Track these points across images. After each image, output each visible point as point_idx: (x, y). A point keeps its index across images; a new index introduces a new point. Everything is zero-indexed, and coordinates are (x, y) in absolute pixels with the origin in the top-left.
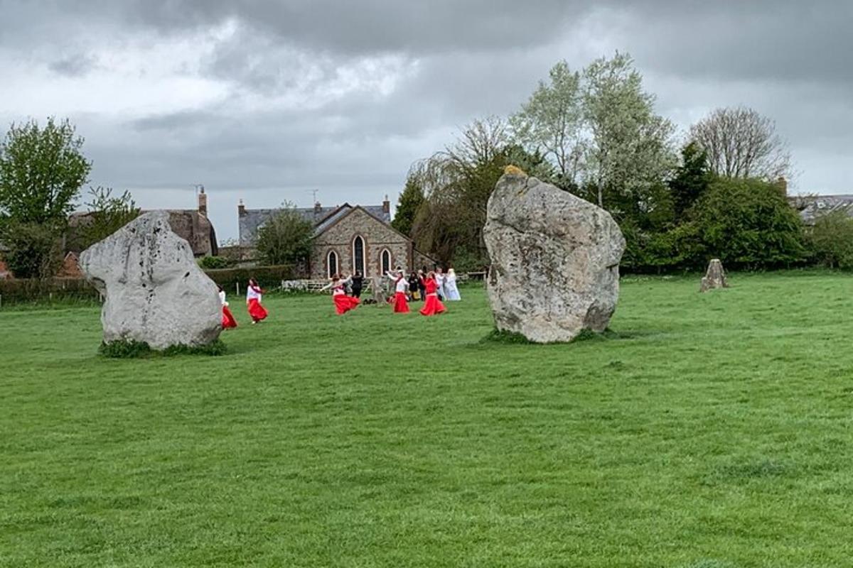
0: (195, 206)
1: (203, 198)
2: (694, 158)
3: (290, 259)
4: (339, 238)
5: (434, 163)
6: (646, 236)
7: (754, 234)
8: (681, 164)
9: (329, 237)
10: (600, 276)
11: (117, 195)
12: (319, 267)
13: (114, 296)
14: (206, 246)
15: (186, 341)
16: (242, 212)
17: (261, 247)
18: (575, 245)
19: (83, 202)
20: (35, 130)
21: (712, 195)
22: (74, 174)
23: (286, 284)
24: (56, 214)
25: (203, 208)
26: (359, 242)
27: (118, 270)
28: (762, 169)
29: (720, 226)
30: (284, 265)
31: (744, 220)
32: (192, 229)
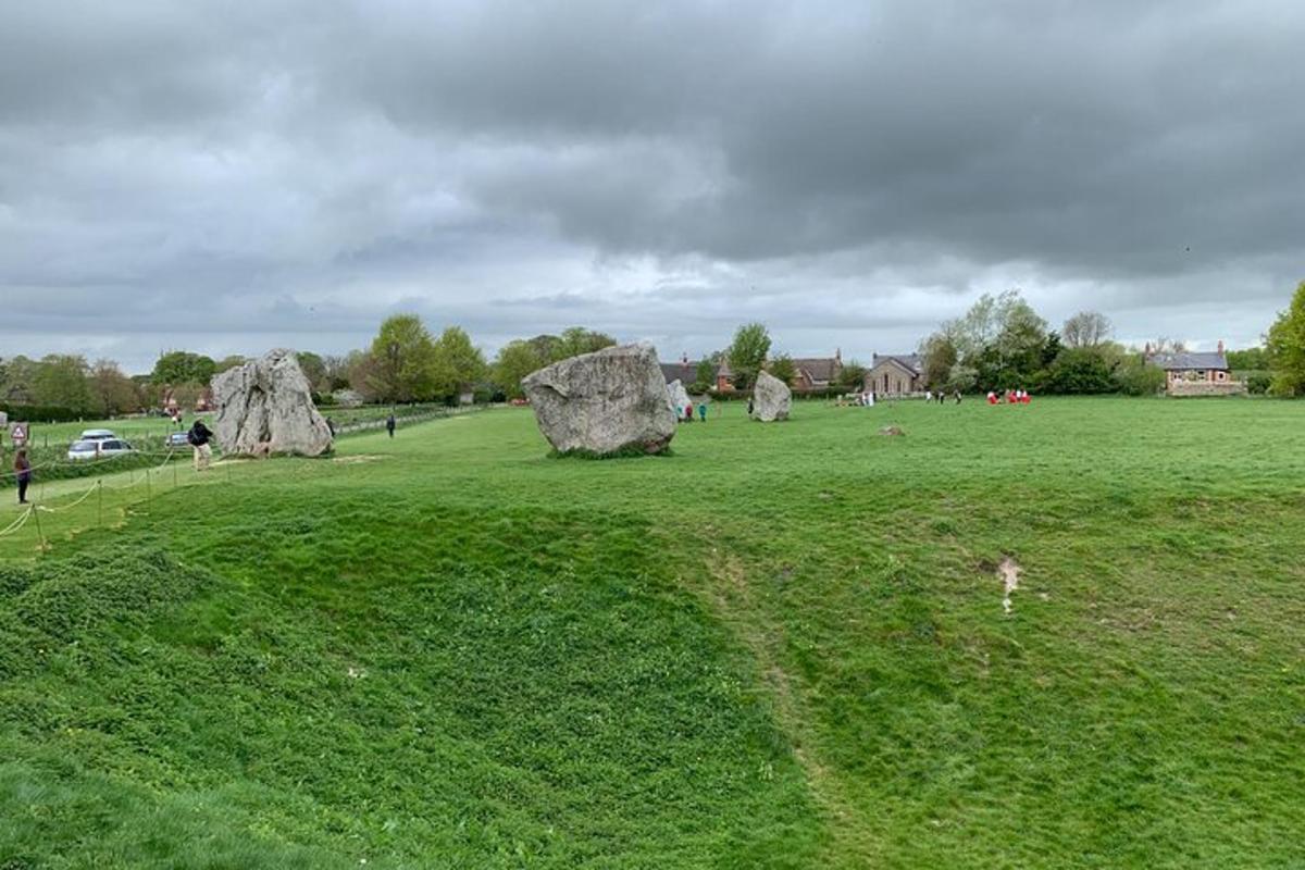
0: (834, 356)
1: (839, 352)
2: (1054, 339)
8: (1048, 341)
10: (782, 401)
11: (783, 354)
25: (838, 357)
26: (886, 377)
30: (849, 387)
31: (1075, 370)
32: (832, 368)
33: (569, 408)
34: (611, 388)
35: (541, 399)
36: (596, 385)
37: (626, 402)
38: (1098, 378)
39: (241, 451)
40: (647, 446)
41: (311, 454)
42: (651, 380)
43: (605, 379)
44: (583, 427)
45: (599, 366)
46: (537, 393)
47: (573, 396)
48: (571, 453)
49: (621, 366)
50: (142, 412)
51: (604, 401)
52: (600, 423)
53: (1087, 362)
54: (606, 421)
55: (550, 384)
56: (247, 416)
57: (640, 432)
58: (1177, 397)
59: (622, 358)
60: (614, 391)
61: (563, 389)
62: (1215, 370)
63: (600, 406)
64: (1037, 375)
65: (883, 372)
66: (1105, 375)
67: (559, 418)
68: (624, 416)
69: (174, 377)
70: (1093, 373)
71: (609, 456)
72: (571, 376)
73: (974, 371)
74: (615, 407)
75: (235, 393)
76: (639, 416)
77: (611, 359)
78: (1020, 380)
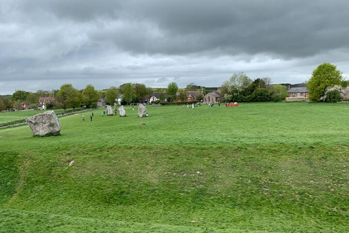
12: (204, 100)
31: (258, 95)
33: (36, 126)
34: (44, 121)
36: (41, 121)
37: (47, 124)
38: (265, 97)
40: (53, 133)
42: (52, 119)
43: (42, 119)
44: (39, 130)
45: (41, 117)
47: (36, 123)
48: (36, 136)
50: (7, 110)
53: (262, 92)
54: (43, 129)
55: (31, 120)
57: (50, 131)
58: (288, 102)
59: (46, 115)
61: (34, 122)
62: (305, 93)
63: (41, 125)
64: (248, 96)
65: (208, 96)
66: (268, 96)
67: (34, 128)
68: (46, 127)
69: (18, 98)
70: (264, 96)
71: (43, 136)
72: (35, 119)
73: (231, 96)
74: (44, 126)
76: (50, 127)
77: (44, 115)
78: (244, 98)
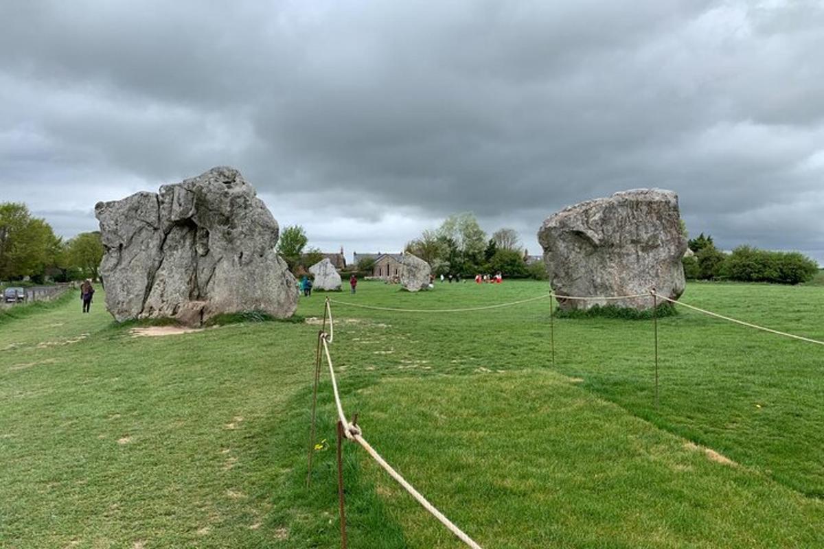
0: (339, 252)
1: (342, 250)
2: (492, 243)
3: (367, 270)
4: (382, 264)
5: (413, 242)
6: (476, 267)
7: (509, 267)
8: (488, 245)
9: (379, 264)
10: (425, 277)
11: (316, 249)
12: (376, 272)
13: (317, 278)
14: (342, 265)
15: (332, 289)
16: (355, 254)
17: (358, 266)
18: (420, 270)
19: (305, 250)
20: (292, 229)
21: (497, 254)
22: (303, 241)
23: (366, 278)
24: (297, 254)
25: (342, 253)
26: (388, 266)
27: (318, 272)
28: (515, 246)
29: (499, 265)
30: (365, 272)
32: (338, 260)
34: (645, 236)
35: (567, 247)
36: (630, 232)
37: (662, 253)
39: (156, 313)
41: (281, 316)
44: (614, 281)
46: (564, 240)
47: (605, 244)
49: (649, 213)
51: (637, 252)
52: (635, 276)
54: (641, 275)
55: (582, 229)
56: (161, 262)
59: (648, 203)
60: (649, 240)
61: (596, 237)
63: (634, 257)
65: (385, 263)
67: (583, 270)
68: (661, 269)
72: (603, 221)
74: (649, 259)
75: (141, 229)
